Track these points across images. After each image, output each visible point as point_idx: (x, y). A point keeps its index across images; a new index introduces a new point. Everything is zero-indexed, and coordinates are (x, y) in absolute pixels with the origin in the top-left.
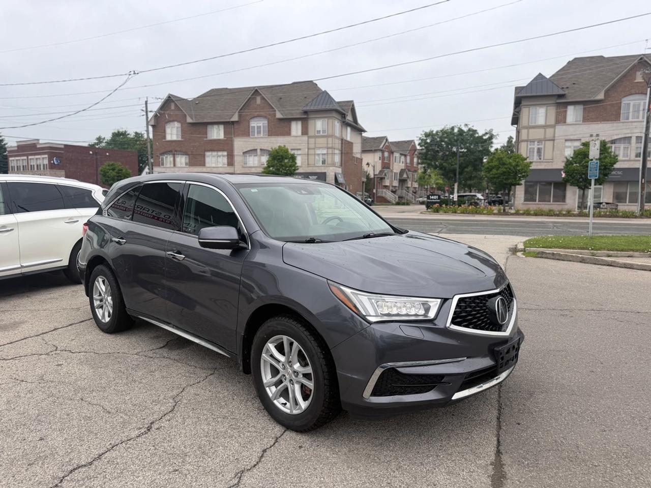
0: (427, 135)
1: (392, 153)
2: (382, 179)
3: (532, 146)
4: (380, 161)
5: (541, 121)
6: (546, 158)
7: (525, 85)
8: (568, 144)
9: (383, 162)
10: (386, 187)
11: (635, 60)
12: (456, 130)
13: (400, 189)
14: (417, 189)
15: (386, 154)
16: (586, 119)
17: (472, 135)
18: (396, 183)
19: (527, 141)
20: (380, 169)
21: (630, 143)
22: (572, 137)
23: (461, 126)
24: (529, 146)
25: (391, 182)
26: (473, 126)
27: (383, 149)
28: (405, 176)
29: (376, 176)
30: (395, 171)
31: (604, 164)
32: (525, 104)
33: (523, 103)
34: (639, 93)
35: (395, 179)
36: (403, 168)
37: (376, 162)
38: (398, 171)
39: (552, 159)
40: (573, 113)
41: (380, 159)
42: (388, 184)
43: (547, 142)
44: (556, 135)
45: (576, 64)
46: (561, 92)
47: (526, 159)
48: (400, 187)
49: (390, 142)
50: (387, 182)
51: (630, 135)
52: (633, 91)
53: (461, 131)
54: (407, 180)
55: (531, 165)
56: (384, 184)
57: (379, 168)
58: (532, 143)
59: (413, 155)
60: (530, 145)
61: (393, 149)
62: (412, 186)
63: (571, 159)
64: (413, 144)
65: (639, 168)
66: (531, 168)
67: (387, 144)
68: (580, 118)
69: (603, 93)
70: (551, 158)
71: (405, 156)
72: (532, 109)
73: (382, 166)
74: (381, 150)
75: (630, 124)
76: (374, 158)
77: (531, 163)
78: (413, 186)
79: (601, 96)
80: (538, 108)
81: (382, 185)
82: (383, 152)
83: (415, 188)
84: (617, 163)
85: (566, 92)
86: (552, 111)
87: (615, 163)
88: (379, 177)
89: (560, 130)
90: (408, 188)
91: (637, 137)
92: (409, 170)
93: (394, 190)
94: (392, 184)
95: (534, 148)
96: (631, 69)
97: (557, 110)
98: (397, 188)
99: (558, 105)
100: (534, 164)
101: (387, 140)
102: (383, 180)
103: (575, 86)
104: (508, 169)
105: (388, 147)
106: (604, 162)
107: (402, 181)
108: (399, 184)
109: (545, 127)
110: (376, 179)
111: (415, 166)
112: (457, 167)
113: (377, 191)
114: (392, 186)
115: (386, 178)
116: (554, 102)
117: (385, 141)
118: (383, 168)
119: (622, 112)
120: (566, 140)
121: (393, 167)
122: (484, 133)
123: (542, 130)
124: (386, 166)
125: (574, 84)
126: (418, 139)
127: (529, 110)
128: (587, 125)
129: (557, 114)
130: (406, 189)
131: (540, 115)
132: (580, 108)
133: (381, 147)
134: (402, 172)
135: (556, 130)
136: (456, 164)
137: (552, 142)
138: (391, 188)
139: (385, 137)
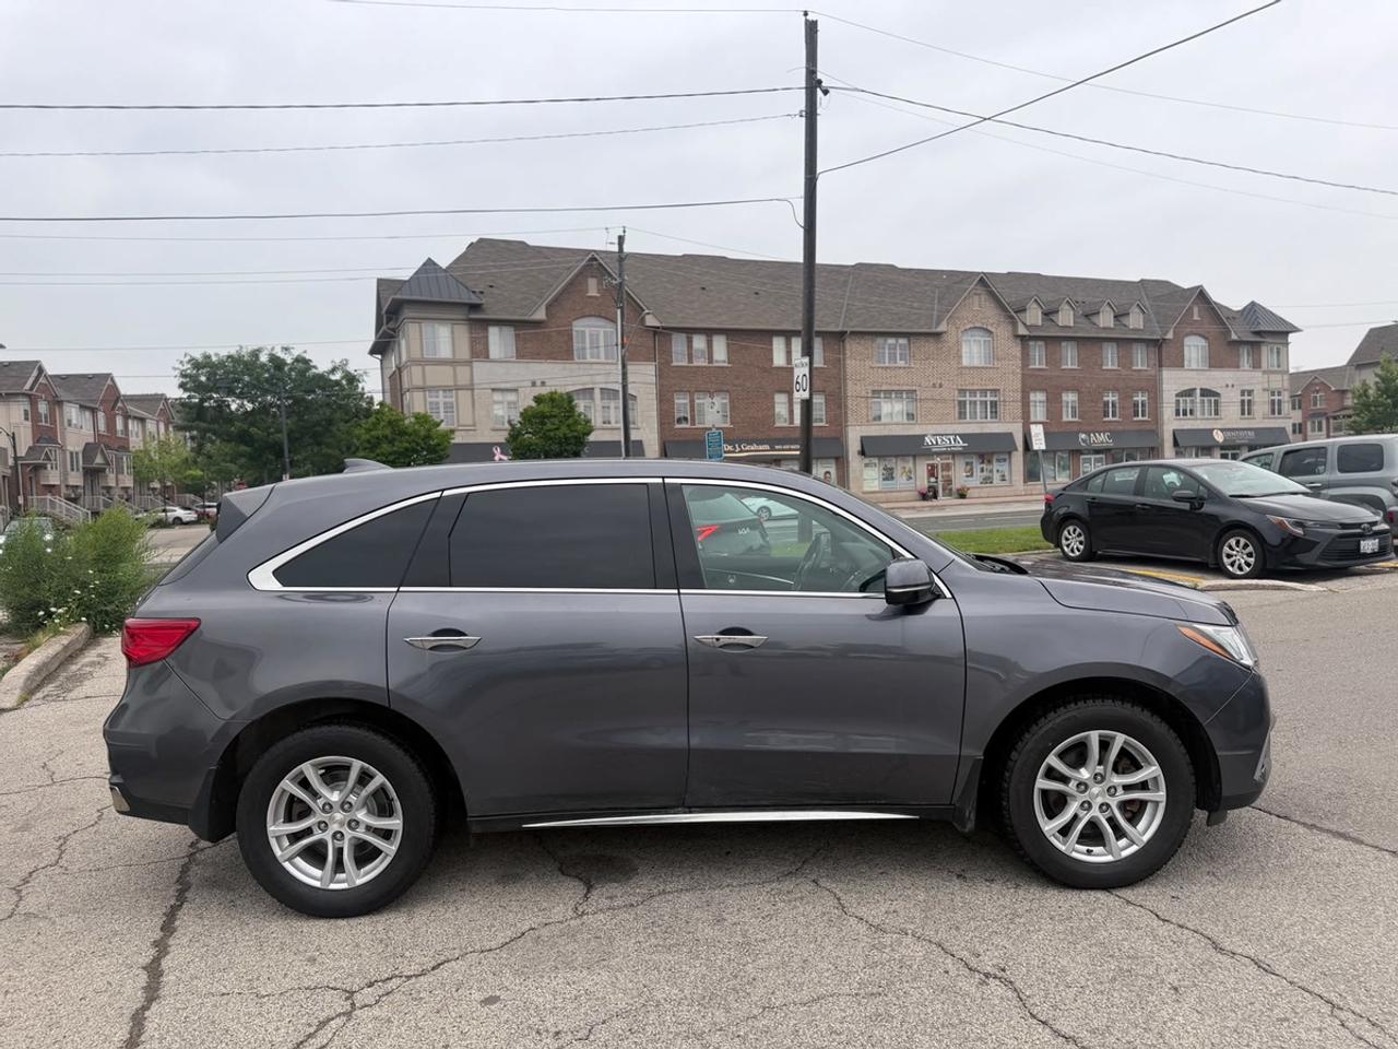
0: (197, 365)
1: (57, 403)
2: (38, 468)
3: (434, 399)
4: (29, 423)
5: (445, 352)
6: (461, 422)
7: (407, 279)
8: (497, 397)
9: (36, 428)
10: (51, 488)
11: (583, 260)
12: (264, 358)
13: (88, 492)
14: (131, 492)
15: (43, 408)
16: (521, 355)
17: (302, 373)
18: (76, 479)
19: (423, 389)
20: (31, 444)
21: (592, 398)
22: (503, 386)
23: (273, 349)
24: (429, 400)
25: (65, 475)
26: (305, 352)
27: (34, 392)
28: (99, 460)
29: (20, 462)
30: (70, 448)
31: (576, 434)
32: (411, 315)
33: (407, 313)
34: (594, 316)
35: (73, 470)
36: (91, 440)
37: (17, 426)
38: (80, 449)
39: (474, 425)
40: (499, 341)
41: (26, 419)
42: (57, 483)
43: (460, 392)
44: (476, 381)
45: (483, 250)
46: (474, 300)
47: (438, 425)
48: (88, 487)
49: (51, 376)
50: (53, 477)
51: (590, 386)
52: (587, 311)
53: (277, 363)
54: (103, 470)
55: (452, 436)
56: (42, 483)
57: (25, 441)
58: (434, 394)
59: (113, 408)
60: (431, 397)
61: (62, 395)
62: (117, 484)
63: (519, 425)
64: (109, 382)
65: (620, 442)
66: (453, 441)
67: (42, 380)
68: (512, 350)
69: (543, 307)
70: (471, 422)
71: (93, 411)
72: (427, 327)
73: (33, 438)
74: (29, 396)
75: (588, 366)
76: (9, 416)
77: (452, 431)
78: (121, 485)
79: (541, 315)
80: (436, 326)
81: (38, 482)
82: (33, 400)
83: (126, 489)
84: (593, 433)
85: (483, 302)
86: (463, 332)
87: (588, 434)
88: (28, 465)
89: (480, 368)
90: (108, 489)
91: (601, 389)
92: (107, 447)
93: (73, 496)
94: (66, 479)
95: (437, 403)
96: (580, 273)
97: (471, 333)
98: (80, 491)
99: (472, 322)
100: (457, 433)
101: (41, 370)
102: (42, 472)
103: (494, 290)
104: (414, 444)
105: (45, 388)
106: (576, 431)
107: (93, 474)
108: (85, 481)
109: (453, 363)
110: (19, 467)
111: (119, 435)
112: (283, 437)
113: (25, 499)
114: (67, 486)
115: (49, 466)
116: (464, 317)
117: (35, 373)
118: (38, 441)
119: (575, 348)
120: (493, 390)
121: (63, 438)
122: (329, 367)
123: (448, 369)
124: (46, 435)
125: (491, 286)
126: (177, 373)
127: (420, 328)
128: (525, 365)
129: (473, 342)
130: (105, 491)
131: (442, 339)
132: (509, 332)
133: (27, 386)
134: (89, 450)
135: (475, 370)
136: (279, 431)
137: (469, 392)
138: (64, 490)
139: (37, 362)
